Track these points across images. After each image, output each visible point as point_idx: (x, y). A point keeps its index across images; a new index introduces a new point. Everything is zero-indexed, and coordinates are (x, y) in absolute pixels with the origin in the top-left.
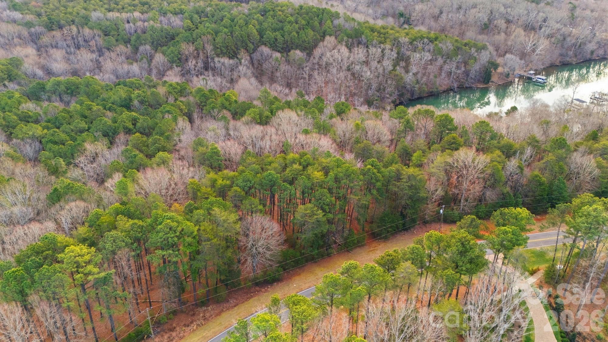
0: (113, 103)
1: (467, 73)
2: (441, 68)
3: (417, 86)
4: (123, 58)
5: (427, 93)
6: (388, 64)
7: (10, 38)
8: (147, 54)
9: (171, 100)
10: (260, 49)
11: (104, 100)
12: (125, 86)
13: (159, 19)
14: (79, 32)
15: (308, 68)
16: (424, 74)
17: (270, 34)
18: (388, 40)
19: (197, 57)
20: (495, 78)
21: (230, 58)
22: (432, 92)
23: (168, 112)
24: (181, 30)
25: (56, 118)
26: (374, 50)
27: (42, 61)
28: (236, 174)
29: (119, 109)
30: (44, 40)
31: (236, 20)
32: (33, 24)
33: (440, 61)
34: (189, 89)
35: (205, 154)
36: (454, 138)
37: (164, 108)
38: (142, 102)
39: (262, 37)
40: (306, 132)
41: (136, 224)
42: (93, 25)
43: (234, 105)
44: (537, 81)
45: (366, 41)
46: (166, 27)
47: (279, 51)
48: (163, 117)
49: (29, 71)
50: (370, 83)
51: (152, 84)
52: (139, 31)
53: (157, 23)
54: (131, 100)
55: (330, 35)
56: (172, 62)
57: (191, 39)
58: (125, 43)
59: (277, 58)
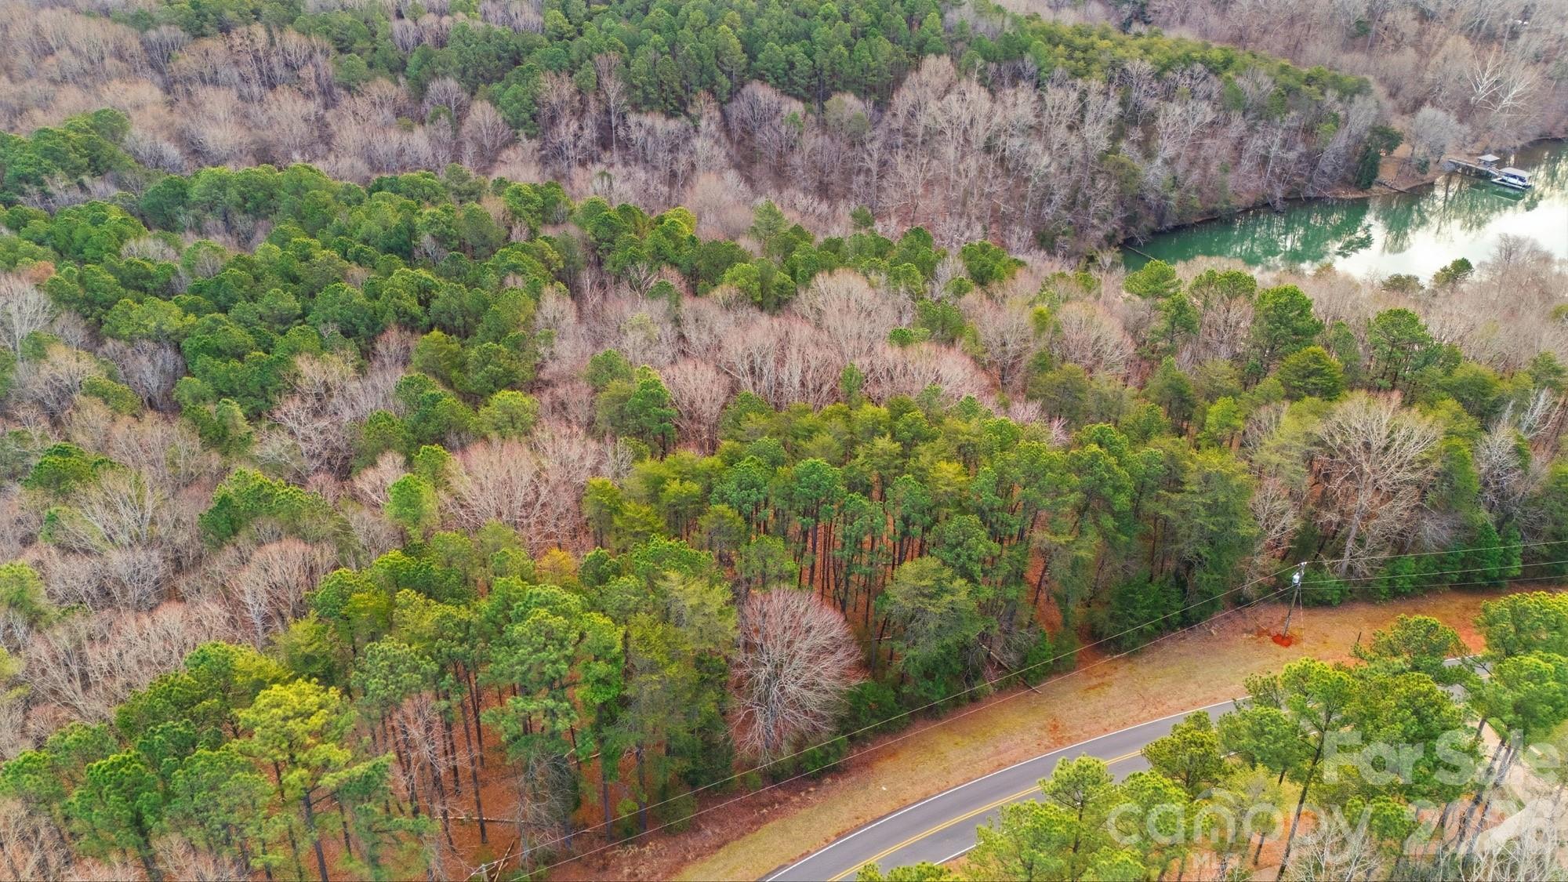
0: (366, 242)
1: (1311, 160)
2: (1239, 146)
3: (1174, 194)
4: (387, 113)
5: (1201, 215)
6: (1096, 134)
7: (95, 56)
8: (448, 103)
9: (519, 234)
10: (747, 90)
11: (341, 232)
12: (397, 192)
13: (481, 8)
14: (272, 44)
15: (877, 144)
16: (1192, 163)
17: (773, 51)
18: (1095, 67)
19: (580, 113)
20: (1387, 174)
21: (670, 115)
22: (1214, 211)
23: (515, 269)
24: (539, 37)
25: (219, 283)
26: (1061, 93)
27: (179, 121)
28: (715, 461)
29: (381, 258)
30: (182, 62)
31: (682, 12)
32: (152, 19)
33: (1238, 125)
34: (567, 203)
35: (625, 399)
36: (1317, 359)
37: (503, 258)
38: (441, 239)
39: (753, 57)
40: (902, 339)
41: (449, 616)
42: (309, 22)
43: (687, 251)
44: (1503, 184)
45: (1034, 69)
46: (498, 28)
47: (798, 97)
48: (502, 283)
49: (145, 148)
50: (1047, 187)
51: (465, 186)
52: (428, 40)
53: (474, 18)
54: (412, 231)
55: (939, 53)
56: (516, 125)
57: (566, 64)
58: (391, 71)
59: (795, 116)
